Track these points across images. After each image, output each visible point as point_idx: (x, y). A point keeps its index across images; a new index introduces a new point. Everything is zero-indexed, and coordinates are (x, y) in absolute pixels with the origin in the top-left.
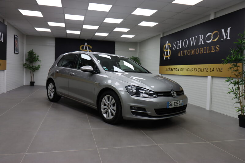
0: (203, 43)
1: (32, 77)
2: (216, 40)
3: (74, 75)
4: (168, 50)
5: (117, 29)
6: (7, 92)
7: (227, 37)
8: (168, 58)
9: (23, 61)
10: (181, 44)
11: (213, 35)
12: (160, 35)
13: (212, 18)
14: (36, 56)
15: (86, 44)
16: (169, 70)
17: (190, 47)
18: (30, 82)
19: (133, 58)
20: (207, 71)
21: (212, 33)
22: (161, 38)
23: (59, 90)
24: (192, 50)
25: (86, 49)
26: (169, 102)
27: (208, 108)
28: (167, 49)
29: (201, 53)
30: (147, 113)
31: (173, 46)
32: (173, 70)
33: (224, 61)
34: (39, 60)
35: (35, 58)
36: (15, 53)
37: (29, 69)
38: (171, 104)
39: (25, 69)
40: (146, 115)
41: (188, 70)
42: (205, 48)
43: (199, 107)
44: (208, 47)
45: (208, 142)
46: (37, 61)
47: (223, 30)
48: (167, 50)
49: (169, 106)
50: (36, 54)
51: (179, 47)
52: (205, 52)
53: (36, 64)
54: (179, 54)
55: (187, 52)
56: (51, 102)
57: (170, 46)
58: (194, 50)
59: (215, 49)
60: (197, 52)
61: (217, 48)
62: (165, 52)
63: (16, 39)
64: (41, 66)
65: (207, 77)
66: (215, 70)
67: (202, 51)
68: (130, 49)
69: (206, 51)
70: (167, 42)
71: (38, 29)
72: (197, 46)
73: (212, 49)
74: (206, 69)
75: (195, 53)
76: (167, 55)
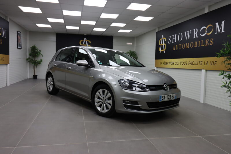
0: (197, 37)
1: (34, 71)
2: (210, 33)
3: (70, 69)
4: (164, 44)
5: (114, 25)
6: (10, 85)
7: (221, 30)
8: (163, 51)
9: (26, 55)
10: (175, 38)
11: (207, 29)
12: (156, 29)
13: (206, 11)
14: (39, 51)
15: (85, 39)
16: (164, 63)
17: (184, 41)
18: (33, 75)
19: (130, 52)
20: (201, 64)
21: (206, 27)
22: (157, 32)
23: (57, 83)
24: (186, 44)
25: (85, 43)
26: (162, 96)
27: (202, 101)
28: (162, 43)
29: (195, 47)
30: (139, 106)
31: (168, 40)
32: (168, 63)
33: (218, 54)
34: (41, 55)
35: (37, 53)
36: (18, 48)
37: (32, 64)
38: (164, 97)
39: (28, 63)
40: (139, 109)
41: (182, 63)
42: (199, 41)
43: (194, 100)
44: (202, 41)
45: (199, 136)
46: (39, 55)
47: (217, 24)
48: (162, 45)
49: (162, 100)
50: (38, 49)
51: (174, 41)
52: (199, 46)
53: (38, 59)
54: (174, 48)
55: (181, 46)
56: (50, 95)
57: (166, 41)
58: (189, 43)
59: (209, 42)
60: (192, 46)
61: (211, 42)
62: (160, 46)
63: (18, 35)
64: (43, 61)
65: (201, 70)
66: (209, 63)
67: (196, 45)
68: (128, 44)
69: (201, 45)
70: (163, 36)
71: (39, 25)
72: (192, 40)
73: (207, 42)
74: (200, 63)
75: (189, 47)
76: (162, 49)
